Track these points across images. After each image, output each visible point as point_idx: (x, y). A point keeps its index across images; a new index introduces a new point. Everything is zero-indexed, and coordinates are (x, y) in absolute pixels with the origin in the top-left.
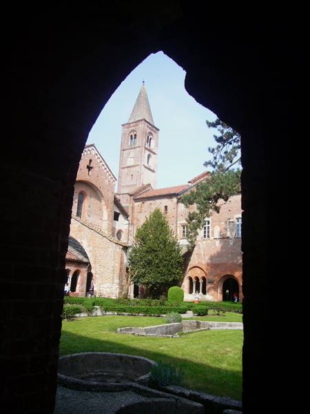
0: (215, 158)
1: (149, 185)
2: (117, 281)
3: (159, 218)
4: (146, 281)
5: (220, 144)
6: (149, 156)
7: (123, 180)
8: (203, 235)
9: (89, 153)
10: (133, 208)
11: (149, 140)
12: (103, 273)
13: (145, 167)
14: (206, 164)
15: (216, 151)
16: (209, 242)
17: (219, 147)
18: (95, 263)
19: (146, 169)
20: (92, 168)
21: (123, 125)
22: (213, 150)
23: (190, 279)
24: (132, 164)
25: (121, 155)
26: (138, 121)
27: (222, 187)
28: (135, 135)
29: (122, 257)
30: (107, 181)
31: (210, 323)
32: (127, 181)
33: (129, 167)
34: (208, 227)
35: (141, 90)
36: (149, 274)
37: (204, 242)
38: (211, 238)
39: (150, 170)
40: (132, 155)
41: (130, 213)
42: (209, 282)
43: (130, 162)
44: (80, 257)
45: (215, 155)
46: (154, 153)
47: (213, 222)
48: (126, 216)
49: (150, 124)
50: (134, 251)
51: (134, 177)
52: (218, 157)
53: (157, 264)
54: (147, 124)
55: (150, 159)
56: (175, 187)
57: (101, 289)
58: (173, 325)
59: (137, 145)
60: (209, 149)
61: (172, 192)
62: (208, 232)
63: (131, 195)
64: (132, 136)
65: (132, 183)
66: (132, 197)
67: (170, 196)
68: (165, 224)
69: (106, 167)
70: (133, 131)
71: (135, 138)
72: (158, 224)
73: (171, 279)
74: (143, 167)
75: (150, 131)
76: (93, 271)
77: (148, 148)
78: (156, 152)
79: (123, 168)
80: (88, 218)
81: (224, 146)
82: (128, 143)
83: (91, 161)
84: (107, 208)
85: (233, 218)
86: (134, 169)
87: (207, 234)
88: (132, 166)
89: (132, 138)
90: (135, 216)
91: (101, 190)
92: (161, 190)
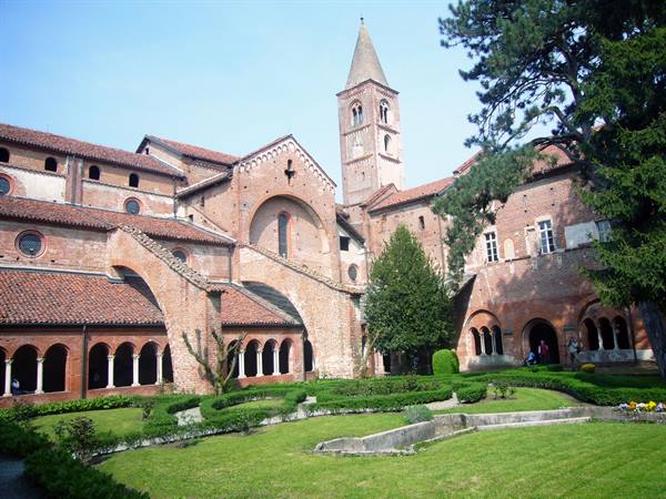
0: (482, 131)
1: (392, 185)
2: (348, 350)
3: (406, 241)
4: (395, 345)
5: (486, 106)
6: (386, 139)
7: (349, 183)
8: (487, 256)
9: (285, 149)
10: (369, 227)
11: (383, 113)
12: (325, 340)
13: (383, 157)
14: (468, 144)
15: (481, 119)
16: (497, 267)
17: (485, 111)
18: (312, 325)
19: (383, 161)
20: (293, 173)
21: (338, 95)
22: (477, 117)
23: (474, 331)
24: (361, 155)
25: (342, 143)
26: (361, 85)
27: (487, 183)
28: (360, 108)
29: (352, 312)
30: (320, 191)
31: (482, 416)
32: (357, 184)
33: (356, 161)
34: (494, 243)
35: (360, 33)
36: (399, 334)
37: (490, 269)
38: (501, 260)
39: (390, 159)
40: (359, 140)
41: (365, 234)
42: (506, 334)
43: (358, 152)
44: (289, 318)
45: (481, 126)
46: (395, 132)
47: (499, 234)
48: (360, 241)
49: (382, 86)
50: (372, 299)
51: (368, 177)
52: (486, 128)
53: (411, 316)
54: (375, 86)
55: (389, 143)
56: (433, 184)
57: (326, 365)
58: (417, 428)
59: (364, 124)
60: (470, 118)
61: (428, 193)
62: (495, 252)
63: (364, 207)
64: (354, 110)
65: (364, 186)
66: (366, 211)
67: (425, 200)
68: (415, 249)
69: (315, 167)
70: (356, 101)
71: (360, 112)
72: (405, 250)
73: (435, 339)
74: (379, 157)
75: (383, 97)
76: (310, 338)
77: (384, 124)
78: (398, 130)
79: (348, 164)
80: (297, 253)
81: (494, 108)
82: (349, 123)
83: (290, 162)
84: (327, 233)
85: (533, 224)
86: (365, 163)
87: (493, 255)
88: (363, 159)
89: (355, 114)
90: (374, 240)
91: (313, 205)
92: (411, 191)
